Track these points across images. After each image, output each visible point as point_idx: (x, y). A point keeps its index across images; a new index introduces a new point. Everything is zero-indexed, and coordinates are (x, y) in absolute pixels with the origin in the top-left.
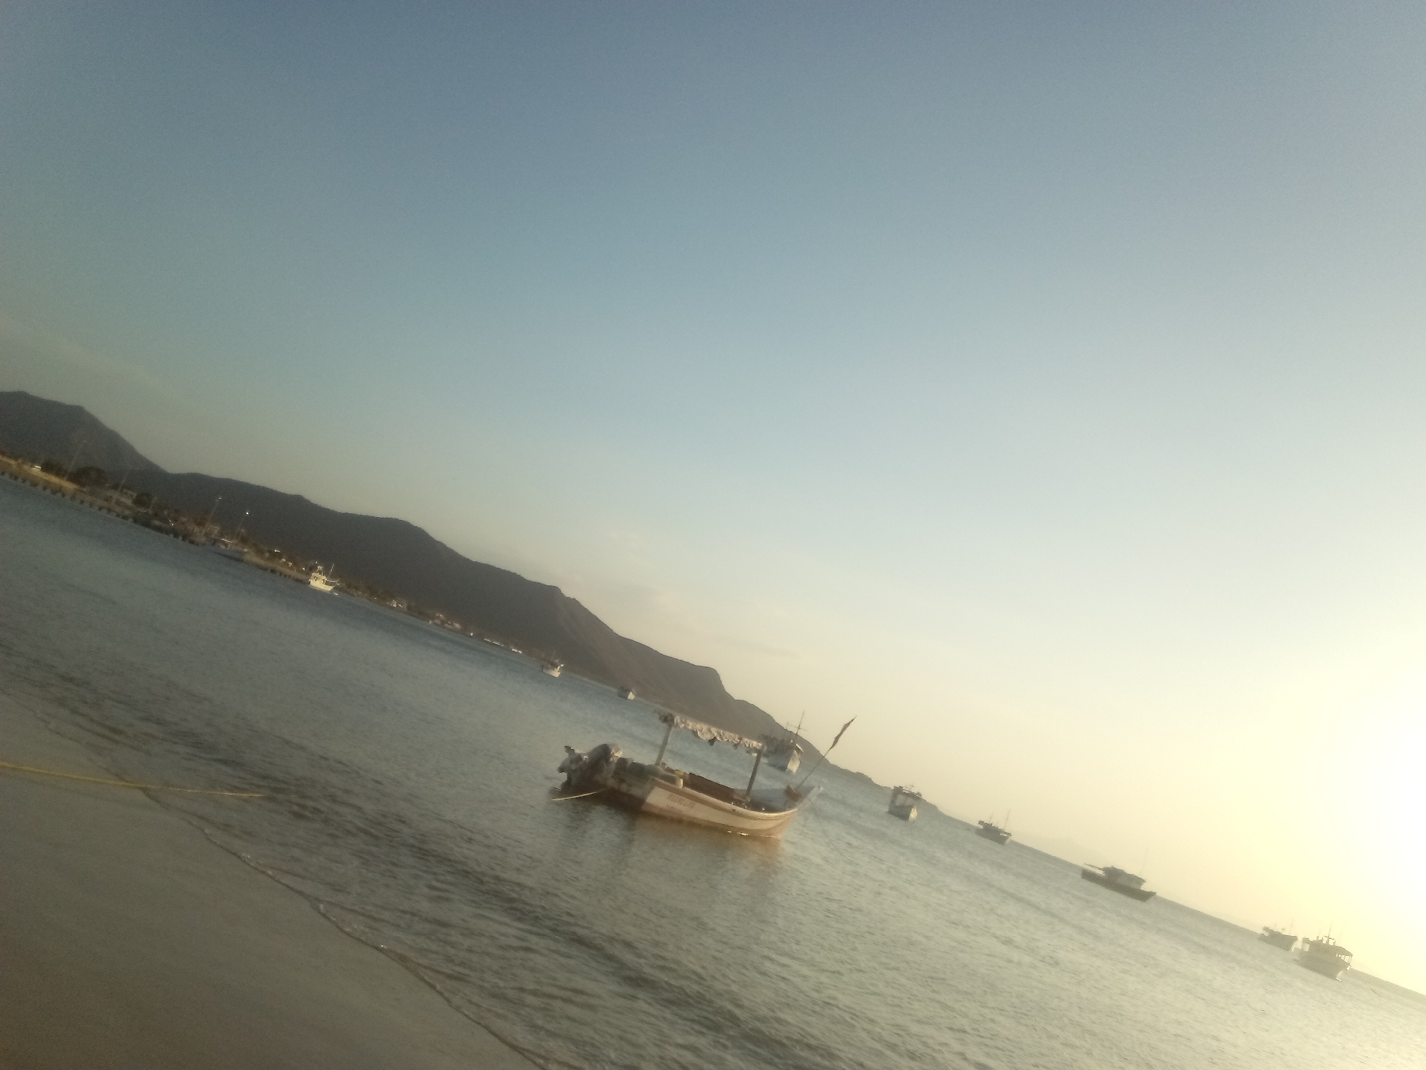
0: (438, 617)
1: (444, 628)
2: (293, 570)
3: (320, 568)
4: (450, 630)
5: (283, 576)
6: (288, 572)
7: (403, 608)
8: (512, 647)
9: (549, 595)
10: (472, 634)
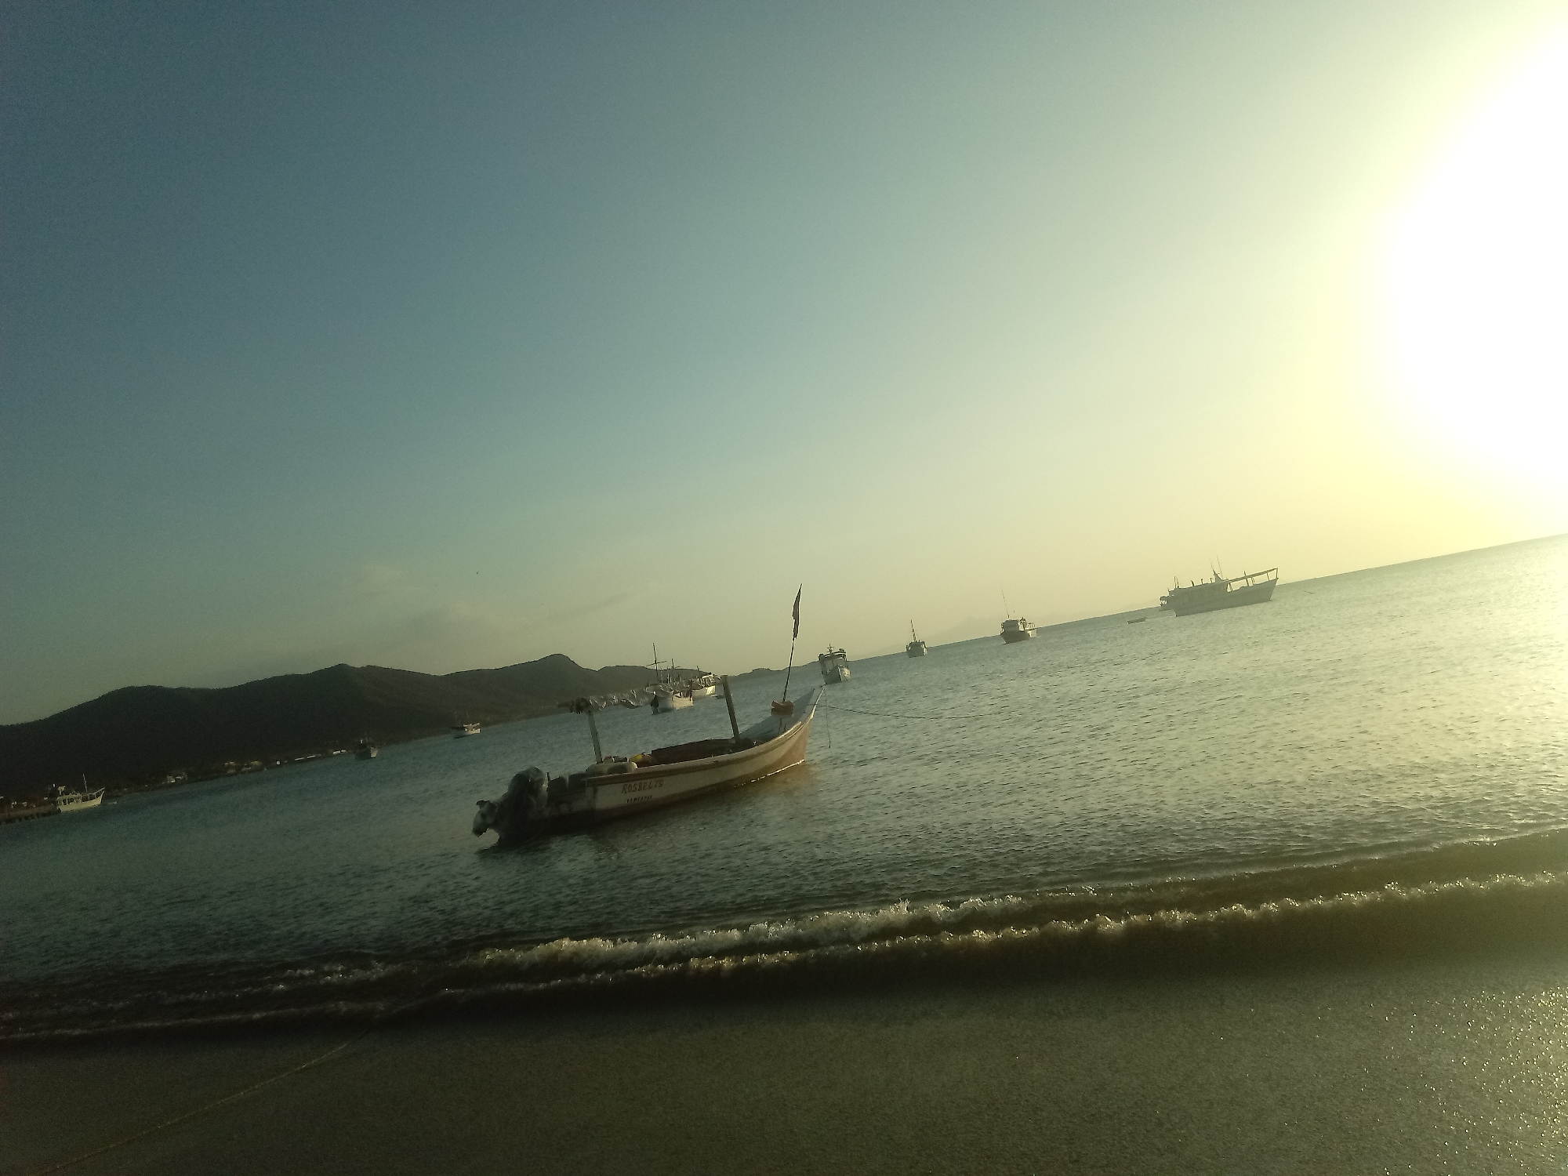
0: (230, 767)
1: (243, 773)
2: (32, 807)
3: (62, 789)
4: (250, 772)
5: (23, 819)
6: (28, 812)
7: (184, 778)
8: (331, 751)
9: (338, 676)
10: (278, 763)
